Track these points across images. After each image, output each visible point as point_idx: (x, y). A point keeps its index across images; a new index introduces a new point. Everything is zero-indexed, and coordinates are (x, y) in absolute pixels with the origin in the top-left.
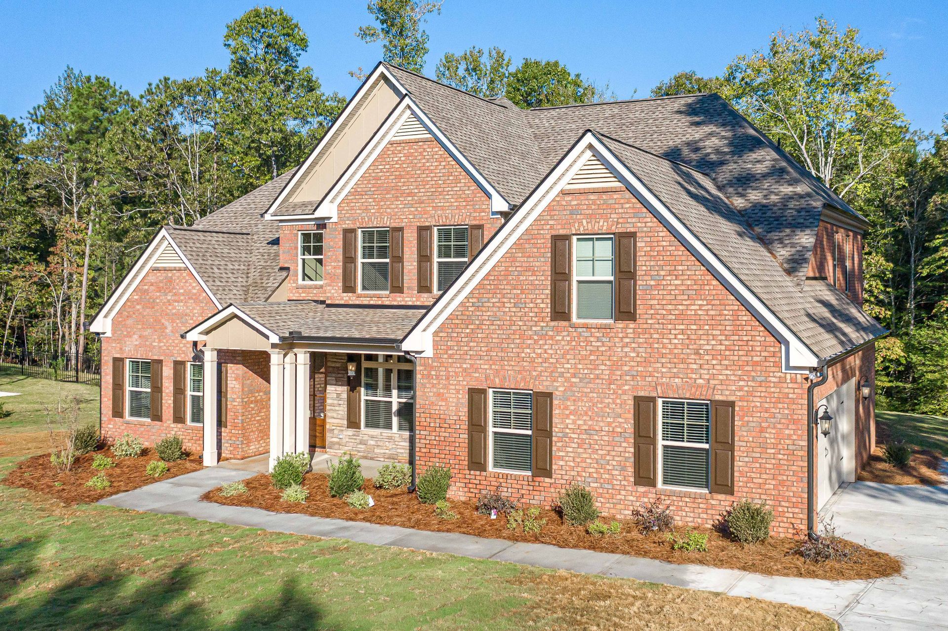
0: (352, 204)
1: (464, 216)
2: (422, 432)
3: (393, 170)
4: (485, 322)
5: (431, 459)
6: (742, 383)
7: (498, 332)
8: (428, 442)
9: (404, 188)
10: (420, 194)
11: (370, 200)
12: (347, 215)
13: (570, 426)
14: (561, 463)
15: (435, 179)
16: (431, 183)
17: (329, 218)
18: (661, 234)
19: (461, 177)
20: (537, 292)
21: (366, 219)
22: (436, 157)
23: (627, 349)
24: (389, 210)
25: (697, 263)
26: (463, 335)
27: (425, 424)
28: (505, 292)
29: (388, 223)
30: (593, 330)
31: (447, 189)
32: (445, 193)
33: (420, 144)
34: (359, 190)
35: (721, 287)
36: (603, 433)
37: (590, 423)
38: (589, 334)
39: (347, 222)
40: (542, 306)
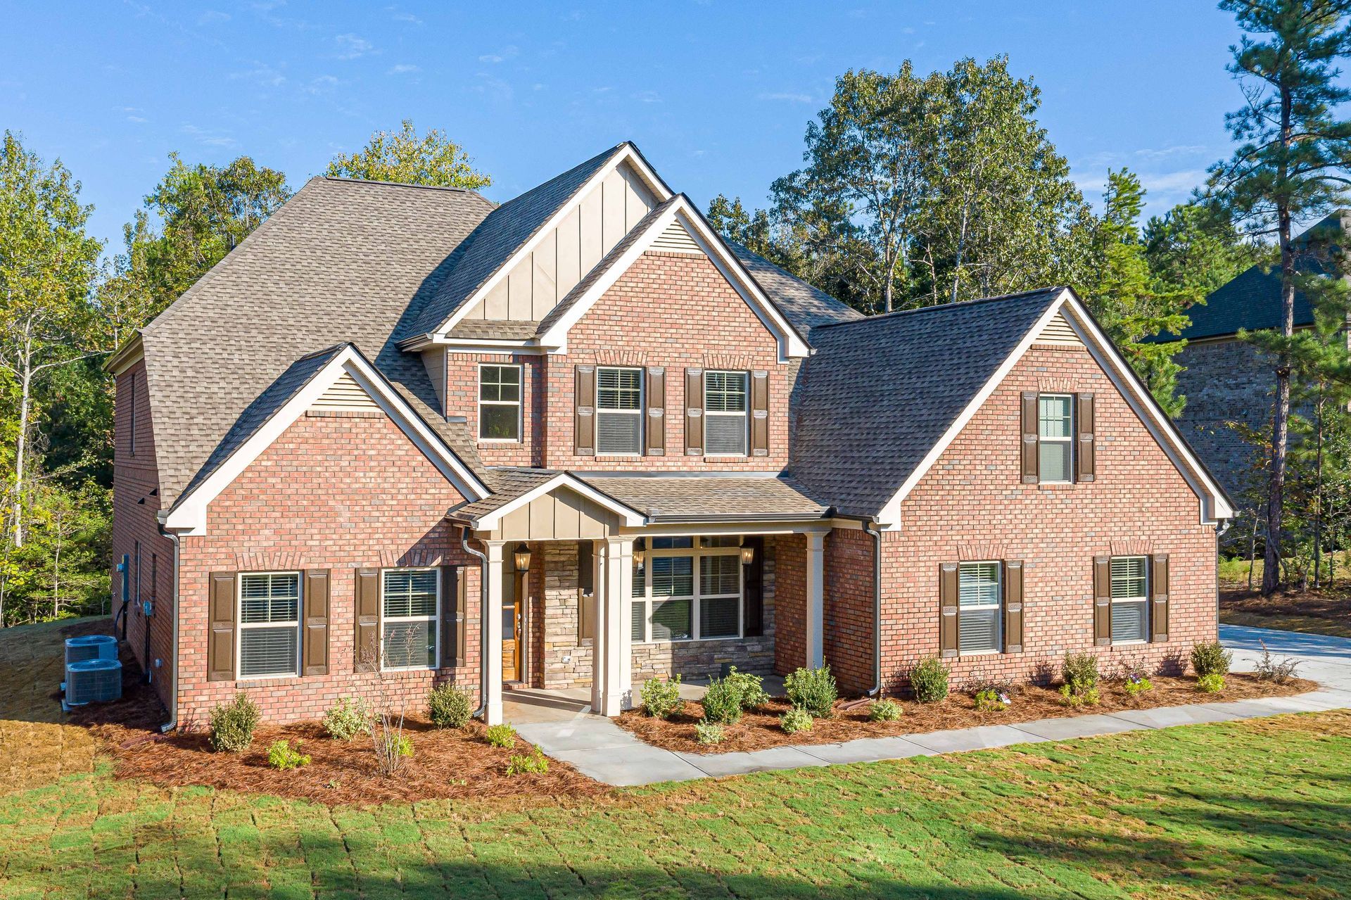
0: (588, 332)
1: (746, 358)
2: (888, 622)
3: (649, 290)
4: (956, 487)
5: (899, 653)
6: (1173, 537)
7: (969, 498)
8: (894, 632)
9: (665, 316)
10: (688, 327)
11: (617, 328)
12: (580, 346)
13: (1039, 594)
14: (1032, 634)
15: (708, 309)
16: (702, 313)
17: (555, 348)
18: (1113, 396)
19: (741, 310)
20: (1007, 453)
21: (612, 354)
22: (708, 280)
23: (1086, 511)
24: (643, 344)
25: (1141, 425)
26: (932, 503)
27: (891, 611)
28: (975, 452)
29: (644, 361)
30: (1058, 492)
31: (723, 323)
32: (721, 328)
33: (687, 261)
34: (599, 312)
35: (1158, 448)
36: (1068, 598)
37: (1056, 588)
38: (1054, 497)
39: (581, 356)
40: (1012, 467)
